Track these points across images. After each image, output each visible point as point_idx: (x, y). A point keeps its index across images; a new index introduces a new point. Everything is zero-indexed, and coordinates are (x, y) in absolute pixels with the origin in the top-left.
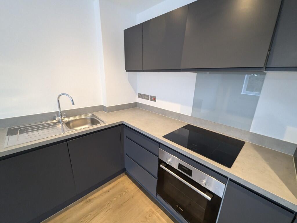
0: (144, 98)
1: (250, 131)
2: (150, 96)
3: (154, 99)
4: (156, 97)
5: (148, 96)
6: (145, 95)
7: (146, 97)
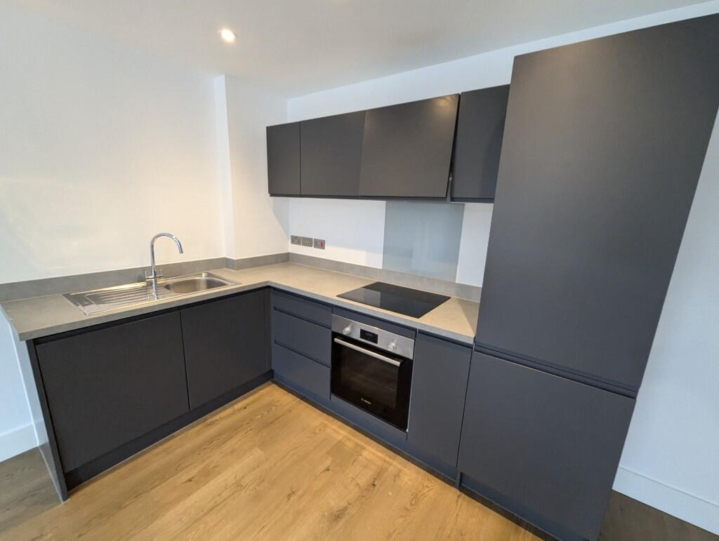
0: (304, 244)
1: (457, 282)
2: (315, 240)
3: (321, 244)
4: (324, 241)
5: (312, 239)
6: (304, 239)
7: (307, 242)
